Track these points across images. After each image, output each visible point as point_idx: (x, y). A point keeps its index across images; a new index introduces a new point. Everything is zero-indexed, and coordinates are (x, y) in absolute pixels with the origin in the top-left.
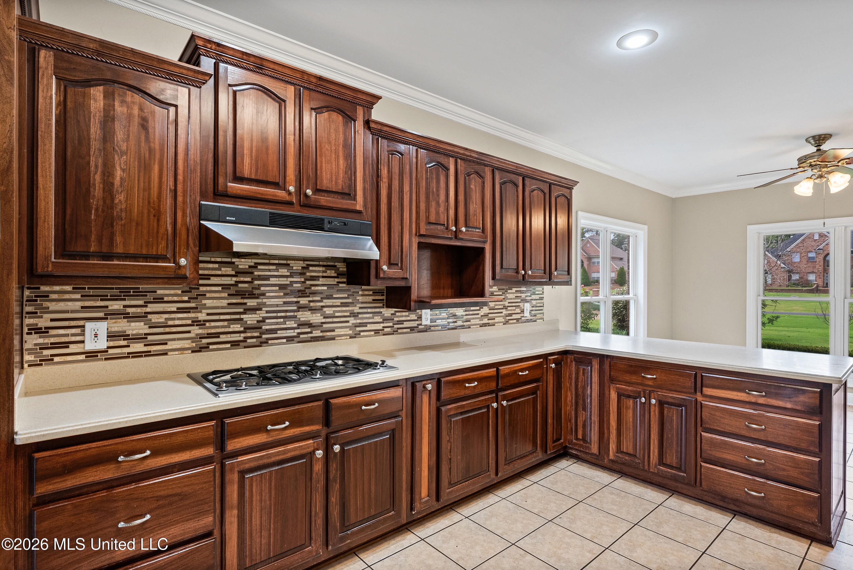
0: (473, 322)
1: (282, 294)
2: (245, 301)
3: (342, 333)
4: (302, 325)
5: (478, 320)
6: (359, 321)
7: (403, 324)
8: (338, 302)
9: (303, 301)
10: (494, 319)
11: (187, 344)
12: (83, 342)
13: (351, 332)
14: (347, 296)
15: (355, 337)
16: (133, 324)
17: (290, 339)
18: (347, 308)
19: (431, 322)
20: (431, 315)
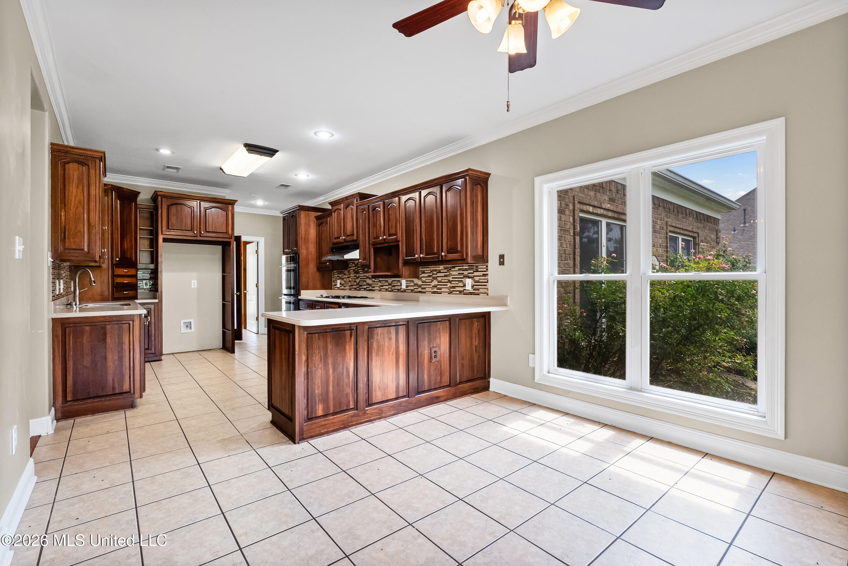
0: (427, 289)
5: (431, 289)
6: (381, 284)
7: (395, 287)
10: (441, 289)
11: (348, 288)
16: (342, 281)
17: (365, 289)
19: (406, 287)
20: (406, 283)
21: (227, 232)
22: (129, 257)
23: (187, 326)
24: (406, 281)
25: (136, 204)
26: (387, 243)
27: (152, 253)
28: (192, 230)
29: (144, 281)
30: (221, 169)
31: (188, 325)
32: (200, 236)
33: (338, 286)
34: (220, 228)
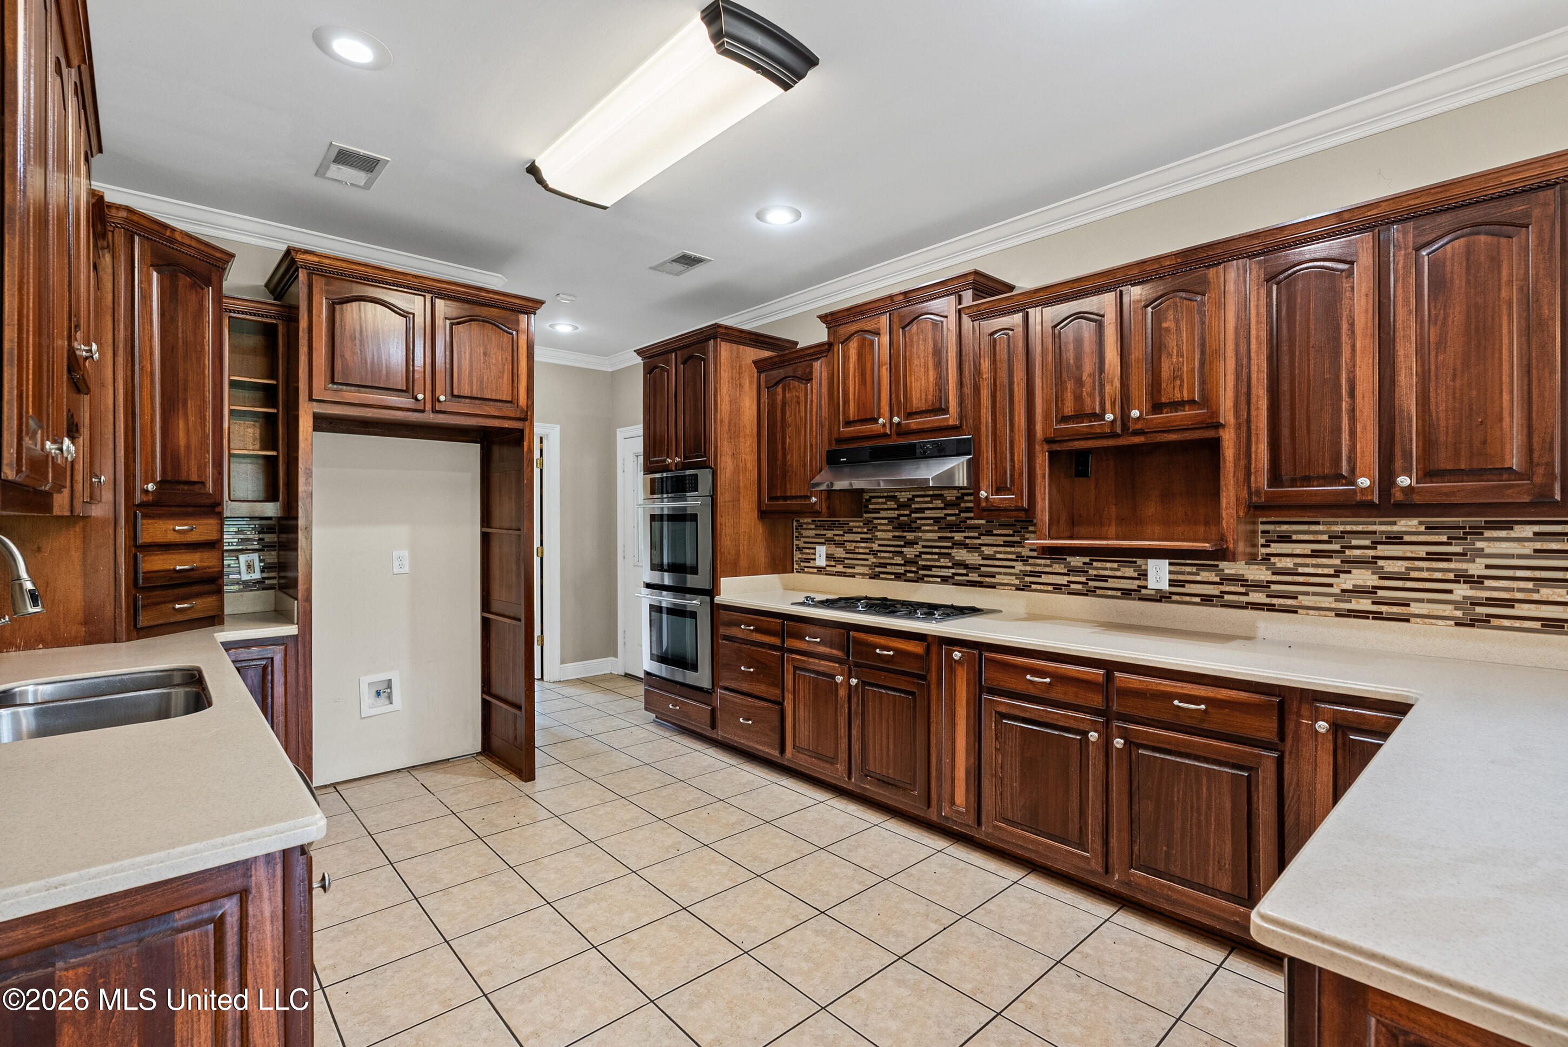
1: (936, 528)
2: (905, 534)
3: (1005, 581)
4: (957, 564)
6: (1028, 568)
7: (1107, 581)
8: (1000, 540)
9: (958, 537)
10: (1408, 605)
11: (865, 570)
12: (815, 559)
13: (1017, 582)
14: (1011, 532)
15: (1023, 590)
16: (838, 549)
17: (945, 580)
18: (1013, 549)
19: (1170, 585)
20: (1170, 572)
21: (512, 402)
22: (194, 478)
23: (378, 694)
24: (1170, 564)
25: (219, 296)
26: (1137, 433)
27: (270, 465)
28: (408, 390)
29: (243, 558)
30: (533, 170)
31: (384, 691)
32: (434, 411)
33: (821, 561)
34: (494, 387)
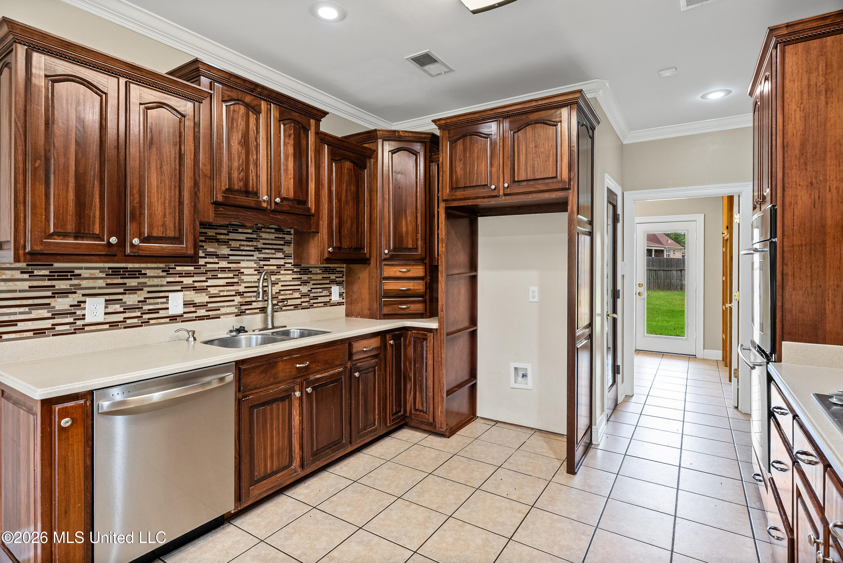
21: (555, 177)
22: (410, 246)
28: (488, 183)
32: (504, 194)
34: (543, 169)
